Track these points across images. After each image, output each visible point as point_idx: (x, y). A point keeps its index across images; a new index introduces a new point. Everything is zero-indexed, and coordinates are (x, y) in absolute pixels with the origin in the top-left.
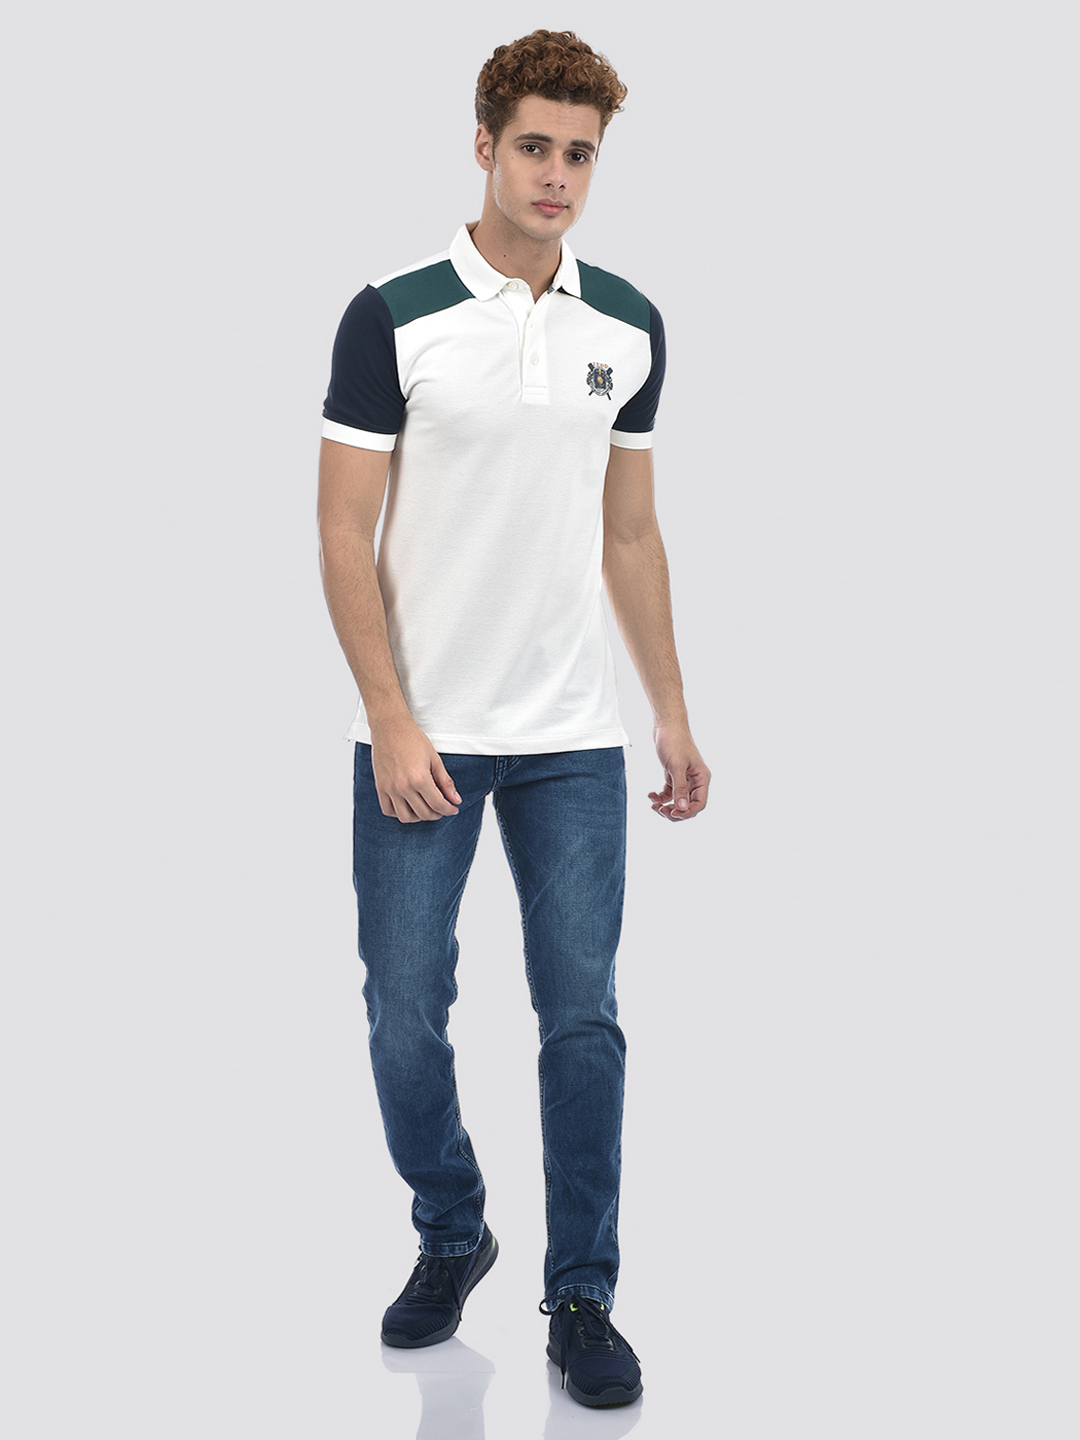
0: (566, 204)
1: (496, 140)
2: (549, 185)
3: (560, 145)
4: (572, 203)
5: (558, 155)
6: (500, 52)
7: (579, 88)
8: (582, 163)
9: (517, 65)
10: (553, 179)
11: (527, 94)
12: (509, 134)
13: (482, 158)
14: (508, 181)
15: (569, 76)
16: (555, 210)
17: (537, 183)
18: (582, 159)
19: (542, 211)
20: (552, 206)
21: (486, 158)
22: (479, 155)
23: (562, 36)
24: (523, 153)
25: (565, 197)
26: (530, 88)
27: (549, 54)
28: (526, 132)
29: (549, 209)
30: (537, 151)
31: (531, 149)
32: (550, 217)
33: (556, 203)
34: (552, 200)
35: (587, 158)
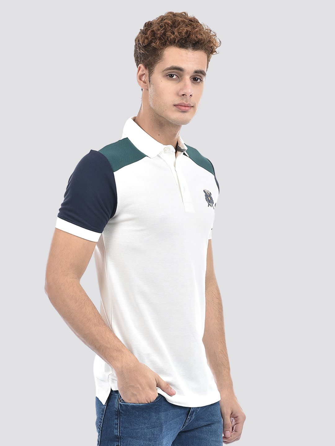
0: (192, 106)
1: (151, 72)
2: (183, 95)
3: (188, 73)
4: (195, 104)
5: (187, 78)
6: (148, 25)
8: (198, 82)
10: (186, 91)
12: (159, 68)
13: (142, 82)
14: (158, 94)
16: (187, 108)
17: (178, 94)
18: (199, 80)
19: (180, 109)
20: (185, 106)
21: (145, 82)
22: (139, 80)
24: (167, 78)
25: (191, 101)
28: (169, 66)
29: (184, 108)
30: (175, 77)
31: (171, 76)
32: (184, 112)
33: (188, 104)
34: (185, 103)
35: (202, 80)
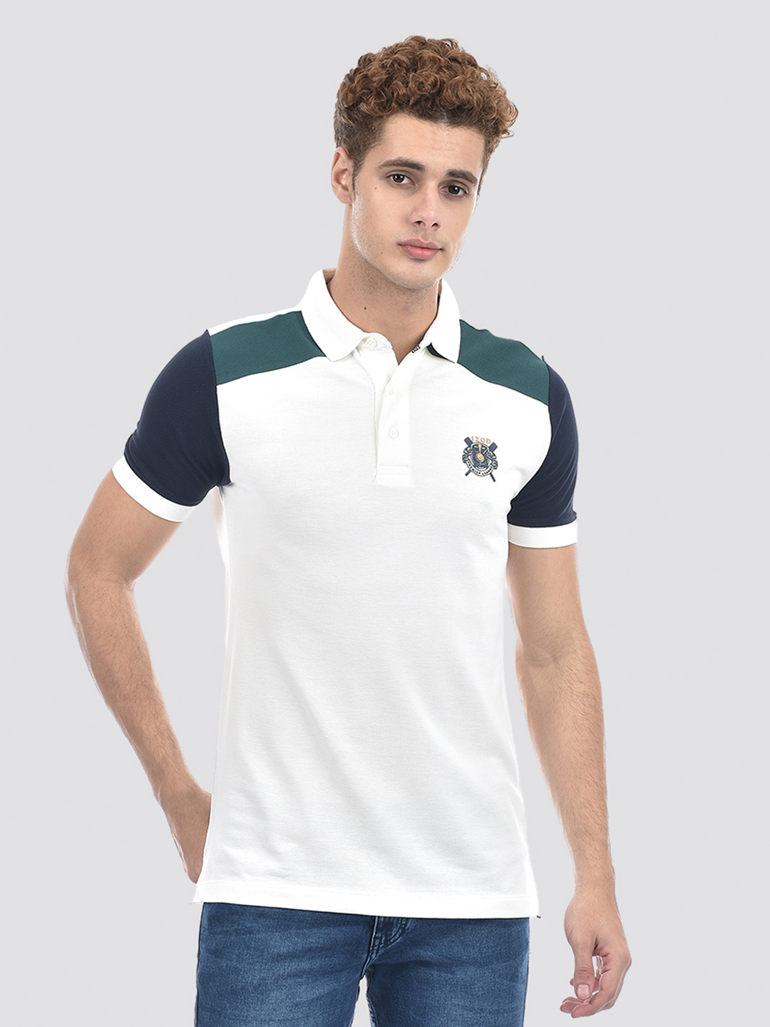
0: (440, 247)
1: (357, 167)
2: (419, 222)
3: (434, 175)
4: (447, 244)
5: (431, 187)
6: (366, 61)
7: (459, 107)
8: (460, 197)
9: (385, 77)
10: (424, 215)
11: (394, 112)
12: (374, 159)
13: (340, 188)
14: (369, 217)
15: (448, 93)
16: (427, 253)
17: (406, 220)
18: (461, 193)
19: (411, 254)
20: (423, 248)
21: (345, 188)
22: (335, 184)
23: (442, 44)
24: (389, 183)
25: (440, 237)
26: (400, 105)
27: (424, 64)
28: (393, 157)
29: (419, 251)
30: (406, 181)
31: (399, 179)
32: (420, 260)
33: (428, 244)
34: (423, 241)
35: (467, 191)
